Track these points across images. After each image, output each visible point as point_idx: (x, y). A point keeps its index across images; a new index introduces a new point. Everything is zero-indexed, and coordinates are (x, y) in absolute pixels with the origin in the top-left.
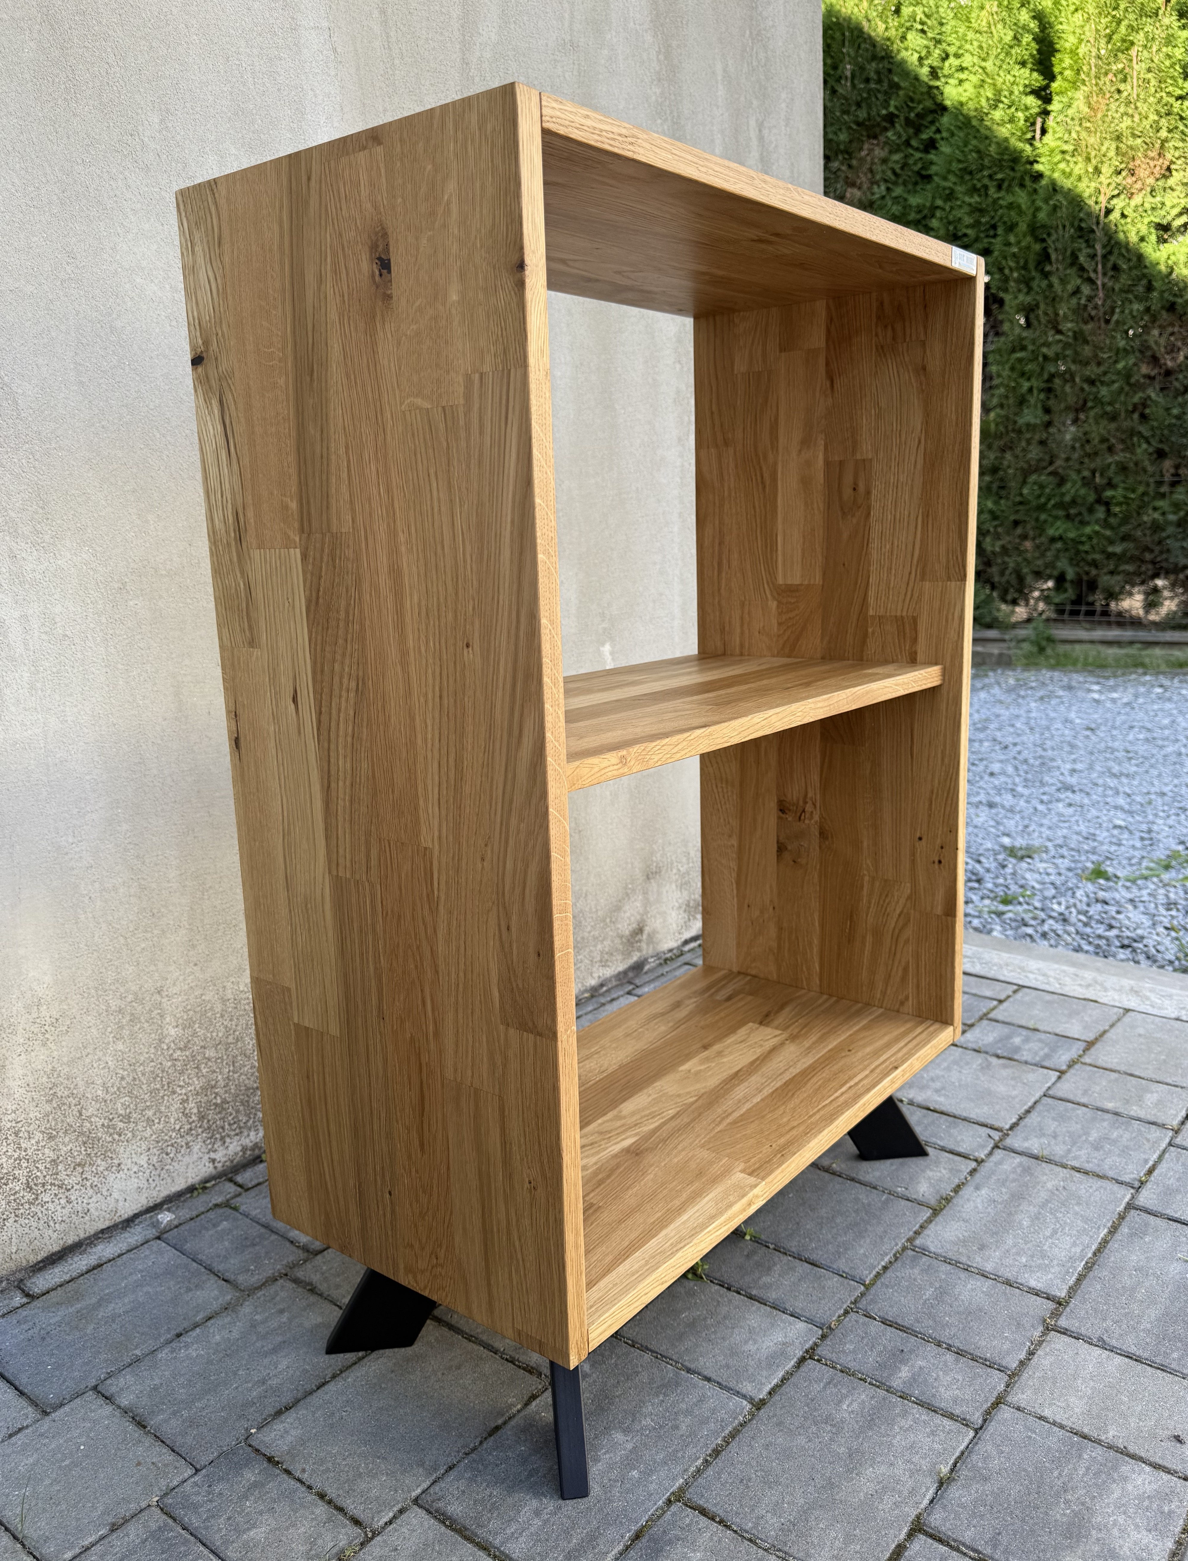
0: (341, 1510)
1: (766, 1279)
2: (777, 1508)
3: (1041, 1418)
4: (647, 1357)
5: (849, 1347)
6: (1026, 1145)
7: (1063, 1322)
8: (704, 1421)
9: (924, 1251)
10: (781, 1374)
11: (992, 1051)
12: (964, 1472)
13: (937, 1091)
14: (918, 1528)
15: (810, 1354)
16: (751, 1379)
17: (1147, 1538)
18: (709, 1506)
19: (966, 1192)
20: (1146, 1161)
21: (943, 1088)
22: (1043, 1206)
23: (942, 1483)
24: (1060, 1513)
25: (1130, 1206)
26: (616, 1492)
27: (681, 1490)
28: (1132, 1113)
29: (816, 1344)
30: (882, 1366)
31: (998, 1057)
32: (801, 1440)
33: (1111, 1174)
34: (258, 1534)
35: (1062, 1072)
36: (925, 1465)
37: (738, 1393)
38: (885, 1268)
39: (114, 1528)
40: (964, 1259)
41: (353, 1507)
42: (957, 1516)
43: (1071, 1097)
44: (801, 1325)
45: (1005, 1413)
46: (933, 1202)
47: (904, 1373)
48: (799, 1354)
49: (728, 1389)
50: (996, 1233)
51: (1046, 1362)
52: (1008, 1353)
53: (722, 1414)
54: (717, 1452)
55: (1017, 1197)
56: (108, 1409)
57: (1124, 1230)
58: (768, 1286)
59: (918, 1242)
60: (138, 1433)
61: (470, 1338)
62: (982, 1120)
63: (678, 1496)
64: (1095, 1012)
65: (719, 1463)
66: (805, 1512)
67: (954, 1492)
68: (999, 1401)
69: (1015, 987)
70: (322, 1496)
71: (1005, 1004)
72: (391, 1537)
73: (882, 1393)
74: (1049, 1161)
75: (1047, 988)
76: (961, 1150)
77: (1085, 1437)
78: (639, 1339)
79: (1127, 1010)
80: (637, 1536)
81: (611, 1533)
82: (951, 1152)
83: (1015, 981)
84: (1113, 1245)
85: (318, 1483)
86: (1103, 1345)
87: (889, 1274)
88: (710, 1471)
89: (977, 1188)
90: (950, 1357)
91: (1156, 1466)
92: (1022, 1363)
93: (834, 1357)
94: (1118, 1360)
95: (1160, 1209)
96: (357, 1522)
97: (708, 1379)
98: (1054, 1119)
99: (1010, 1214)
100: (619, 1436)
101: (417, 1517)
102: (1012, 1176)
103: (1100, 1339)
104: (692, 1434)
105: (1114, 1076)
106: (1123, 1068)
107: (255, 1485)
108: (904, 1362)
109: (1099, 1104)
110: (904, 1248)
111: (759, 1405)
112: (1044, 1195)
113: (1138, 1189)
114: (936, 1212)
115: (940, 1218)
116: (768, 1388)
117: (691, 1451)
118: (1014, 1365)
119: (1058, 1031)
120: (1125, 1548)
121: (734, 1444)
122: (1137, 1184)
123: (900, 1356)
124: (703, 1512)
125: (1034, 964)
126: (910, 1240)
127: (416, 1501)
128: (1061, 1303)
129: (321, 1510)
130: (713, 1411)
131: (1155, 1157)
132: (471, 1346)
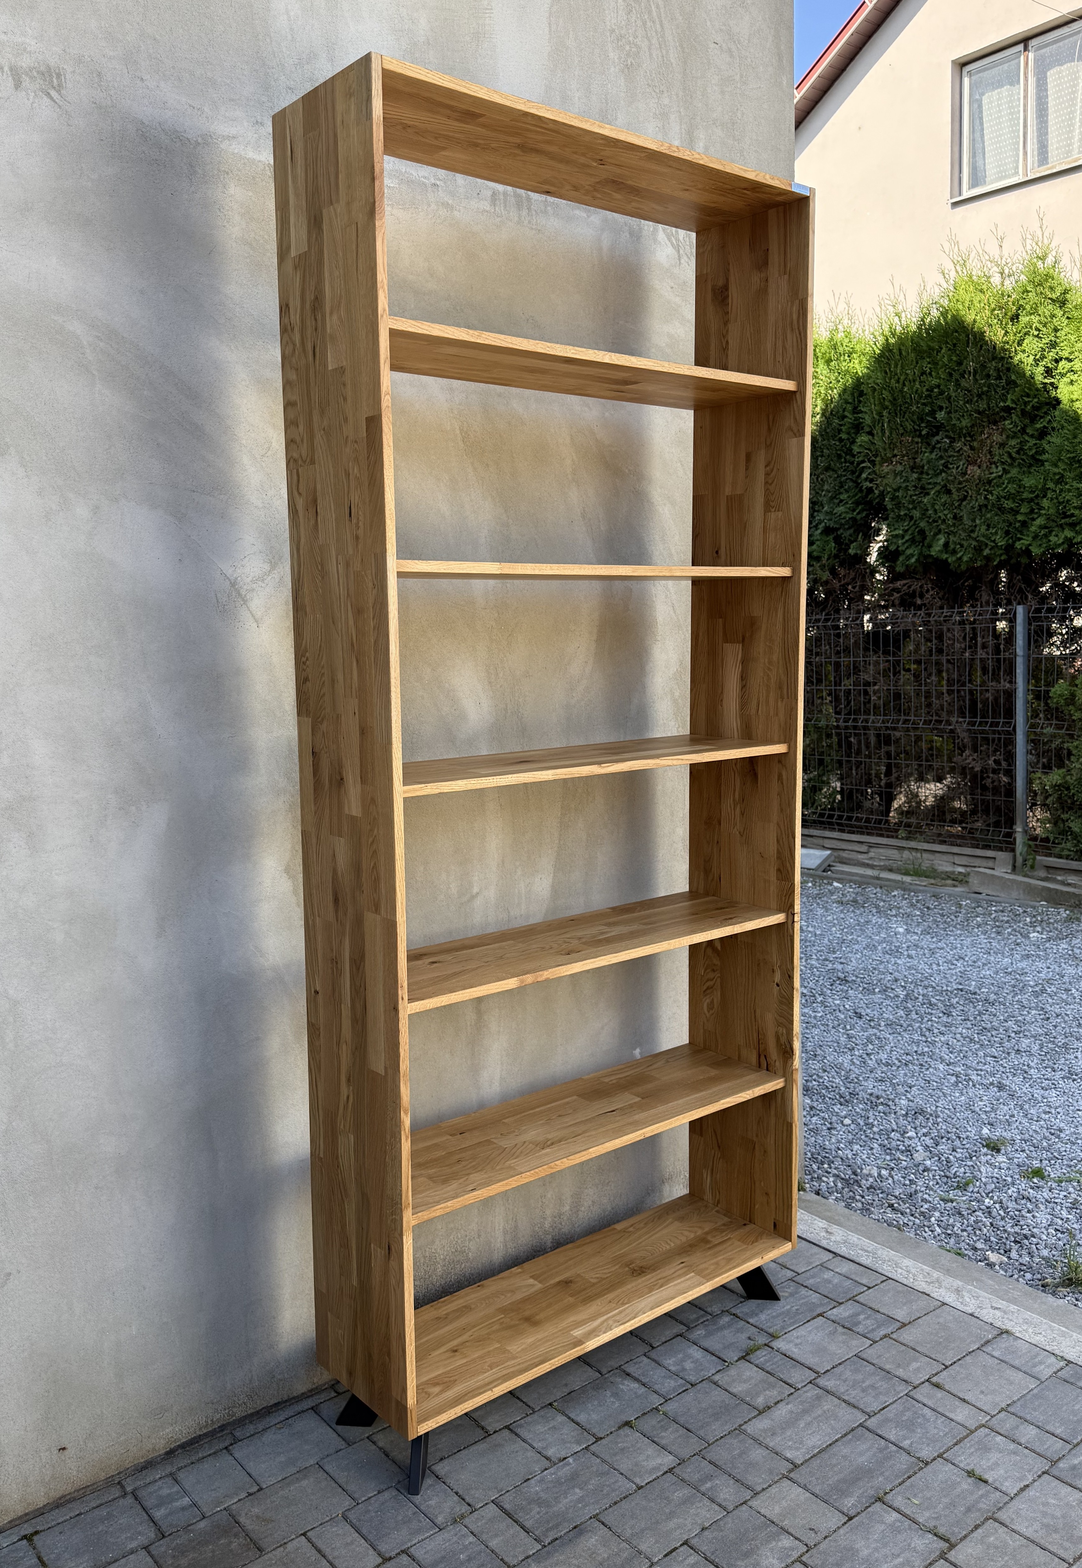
0: (463, 1499)
1: (663, 1434)
2: (632, 1527)
3: (759, 1512)
4: (598, 1460)
5: (689, 1470)
6: (827, 1383)
7: (792, 1475)
8: (614, 1490)
9: (744, 1432)
10: (654, 1477)
11: (842, 1322)
12: (714, 1527)
13: (796, 1345)
14: (686, 1543)
15: (670, 1470)
16: (640, 1477)
17: (775, 1562)
18: (606, 1522)
19: (780, 1405)
20: (886, 1402)
21: (800, 1344)
22: (814, 1419)
23: (703, 1529)
24: (746, 1547)
25: (861, 1425)
26: (571, 1511)
27: (597, 1514)
28: (897, 1373)
29: (675, 1467)
30: (700, 1480)
31: (843, 1327)
32: (652, 1504)
33: (862, 1406)
34: (432, 1503)
35: (875, 1342)
36: (699, 1522)
37: (633, 1482)
38: (722, 1437)
39: (379, 1492)
40: (761, 1439)
41: (468, 1499)
42: (703, 1541)
43: (869, 1359)
44: (671, 1457)
45: (744, 1507)
46: (761, 1408)
47: (708, 1485)
48: (666, 1469)
49: (629, 1479)
50: (783, 1428)
51: (774, 1491)
52: (760, 1484)
53: (623, 1489)
54: (616, 1503)
55: (805, 1412)
56: (374, 1447)
57: (850, 1436)
58: (663, 1438)
59: (743, 1427)
60: (386, 1458)
61: (524, 1440)
62: (811, 1366)
63: (595, 1516)
64: (923, 1302)
65: (615, 1507)
66: (642, 1531)
67: (706, 1533)
68: (745, 1503)
69: (885, 1278)
70: (457, 1493)
71: (871, 1290)
72: (481, 1512)
73: (695, 1491)
74: (833, 1395)
75: (905, 1282)
76: (790, 1381)
77: (773, 1523)
78: (597, 1452)
79: (944, 1304)
80: (575, 1527)
81: (566, 1524)
82: (785, 1382)
83: (887, 1274)
84: (839, 1443)
85: (456, 1489)
86: (805, 1488)
87: (723, 1440)
88: (611, 1509)
89: (787, 1404)
90: (732, 1482)
91: (796, 1538)
92: (763, 1489)
93: (680, 1473)
94: (808, 1494)
95: (874, 1429)
96: (469, 1505)
97: (622, 1474)
98: (851, 1371)
99: (797, 1420)
100: (577, 1490)
101: (492, 1507)
102: (809, 1400)
103: (805, 1485)
104: (608, 1494)
105: (904, 1348)
106: (911, 1344)
107: (431, 1485)
108: (710, 1480)
109: (882, 1365)
110: (735, 1429)
111: (640, 1488)
112: (820, 1412)
113: (870, 1417)
114: (760, 1413)
115: (760, 1417)
116: (647, 1481)
117: (605, 1501)
118: (760, 1489)
119: (890, 1314)
120: (765, 1563)
121: (624, 1501)
122: (872, 1414)
123: (710, 1477)
124: (603, 1523)
125: (907, 1262)
126: (740, 1426)
127: (492, 1501)
128: (796, 1466)
129: (456, 1498)
130: (620, 1487)
131: (891, 1401)
132: (523, 1444)
